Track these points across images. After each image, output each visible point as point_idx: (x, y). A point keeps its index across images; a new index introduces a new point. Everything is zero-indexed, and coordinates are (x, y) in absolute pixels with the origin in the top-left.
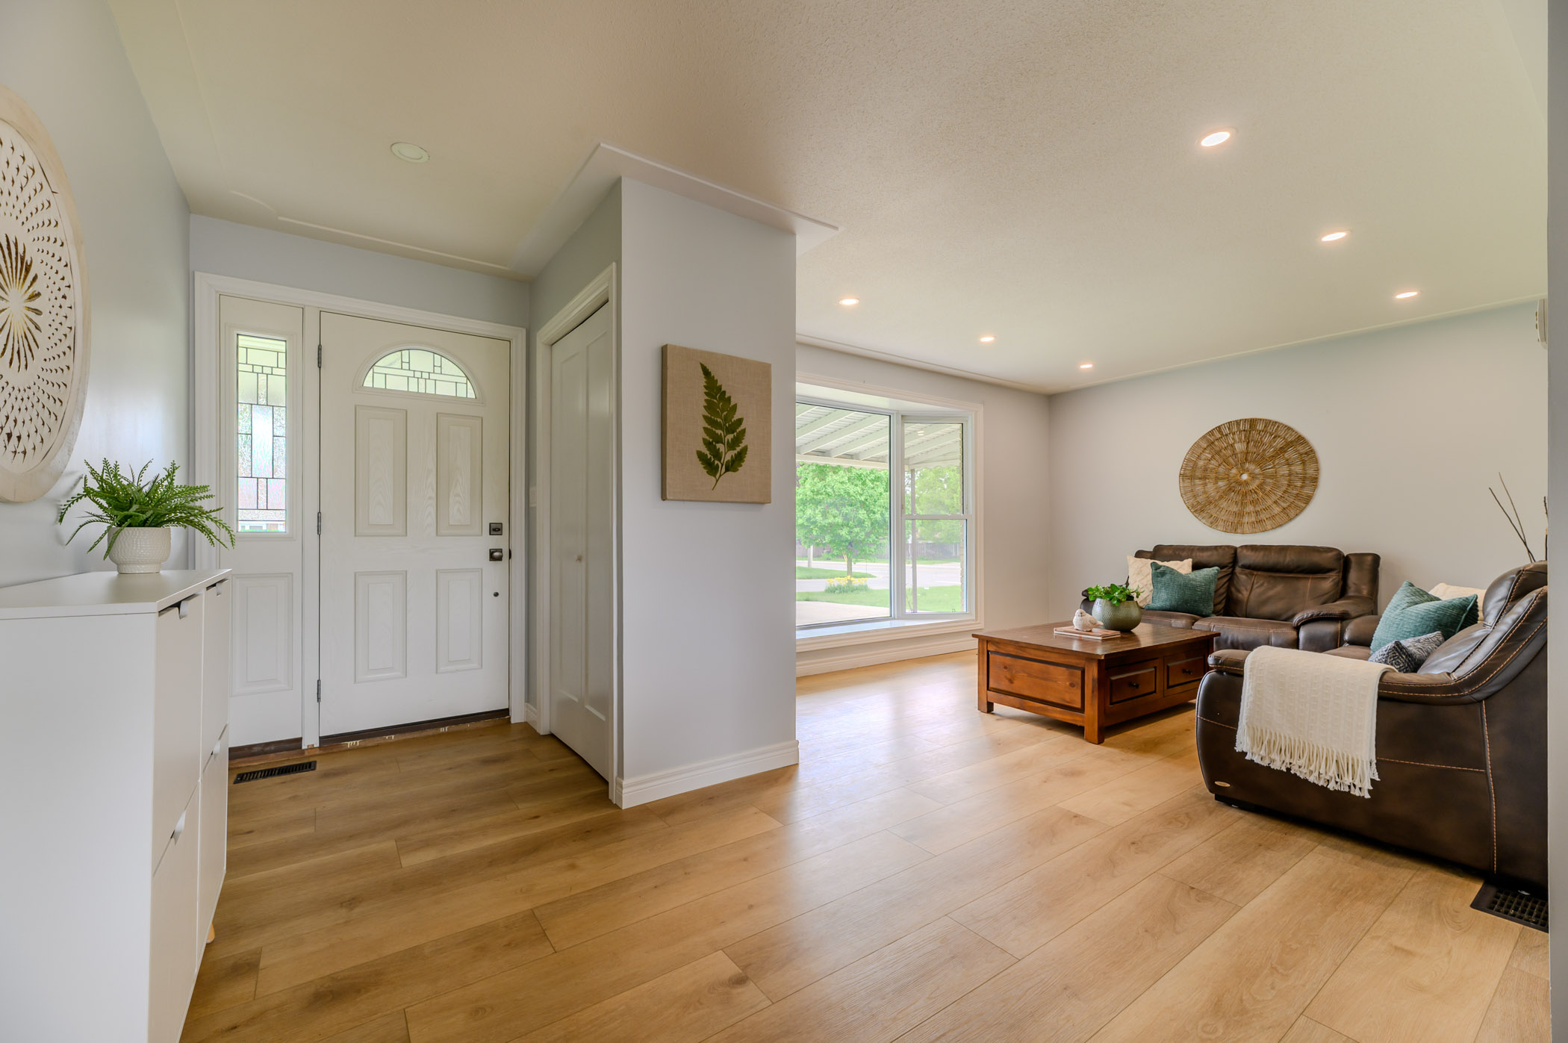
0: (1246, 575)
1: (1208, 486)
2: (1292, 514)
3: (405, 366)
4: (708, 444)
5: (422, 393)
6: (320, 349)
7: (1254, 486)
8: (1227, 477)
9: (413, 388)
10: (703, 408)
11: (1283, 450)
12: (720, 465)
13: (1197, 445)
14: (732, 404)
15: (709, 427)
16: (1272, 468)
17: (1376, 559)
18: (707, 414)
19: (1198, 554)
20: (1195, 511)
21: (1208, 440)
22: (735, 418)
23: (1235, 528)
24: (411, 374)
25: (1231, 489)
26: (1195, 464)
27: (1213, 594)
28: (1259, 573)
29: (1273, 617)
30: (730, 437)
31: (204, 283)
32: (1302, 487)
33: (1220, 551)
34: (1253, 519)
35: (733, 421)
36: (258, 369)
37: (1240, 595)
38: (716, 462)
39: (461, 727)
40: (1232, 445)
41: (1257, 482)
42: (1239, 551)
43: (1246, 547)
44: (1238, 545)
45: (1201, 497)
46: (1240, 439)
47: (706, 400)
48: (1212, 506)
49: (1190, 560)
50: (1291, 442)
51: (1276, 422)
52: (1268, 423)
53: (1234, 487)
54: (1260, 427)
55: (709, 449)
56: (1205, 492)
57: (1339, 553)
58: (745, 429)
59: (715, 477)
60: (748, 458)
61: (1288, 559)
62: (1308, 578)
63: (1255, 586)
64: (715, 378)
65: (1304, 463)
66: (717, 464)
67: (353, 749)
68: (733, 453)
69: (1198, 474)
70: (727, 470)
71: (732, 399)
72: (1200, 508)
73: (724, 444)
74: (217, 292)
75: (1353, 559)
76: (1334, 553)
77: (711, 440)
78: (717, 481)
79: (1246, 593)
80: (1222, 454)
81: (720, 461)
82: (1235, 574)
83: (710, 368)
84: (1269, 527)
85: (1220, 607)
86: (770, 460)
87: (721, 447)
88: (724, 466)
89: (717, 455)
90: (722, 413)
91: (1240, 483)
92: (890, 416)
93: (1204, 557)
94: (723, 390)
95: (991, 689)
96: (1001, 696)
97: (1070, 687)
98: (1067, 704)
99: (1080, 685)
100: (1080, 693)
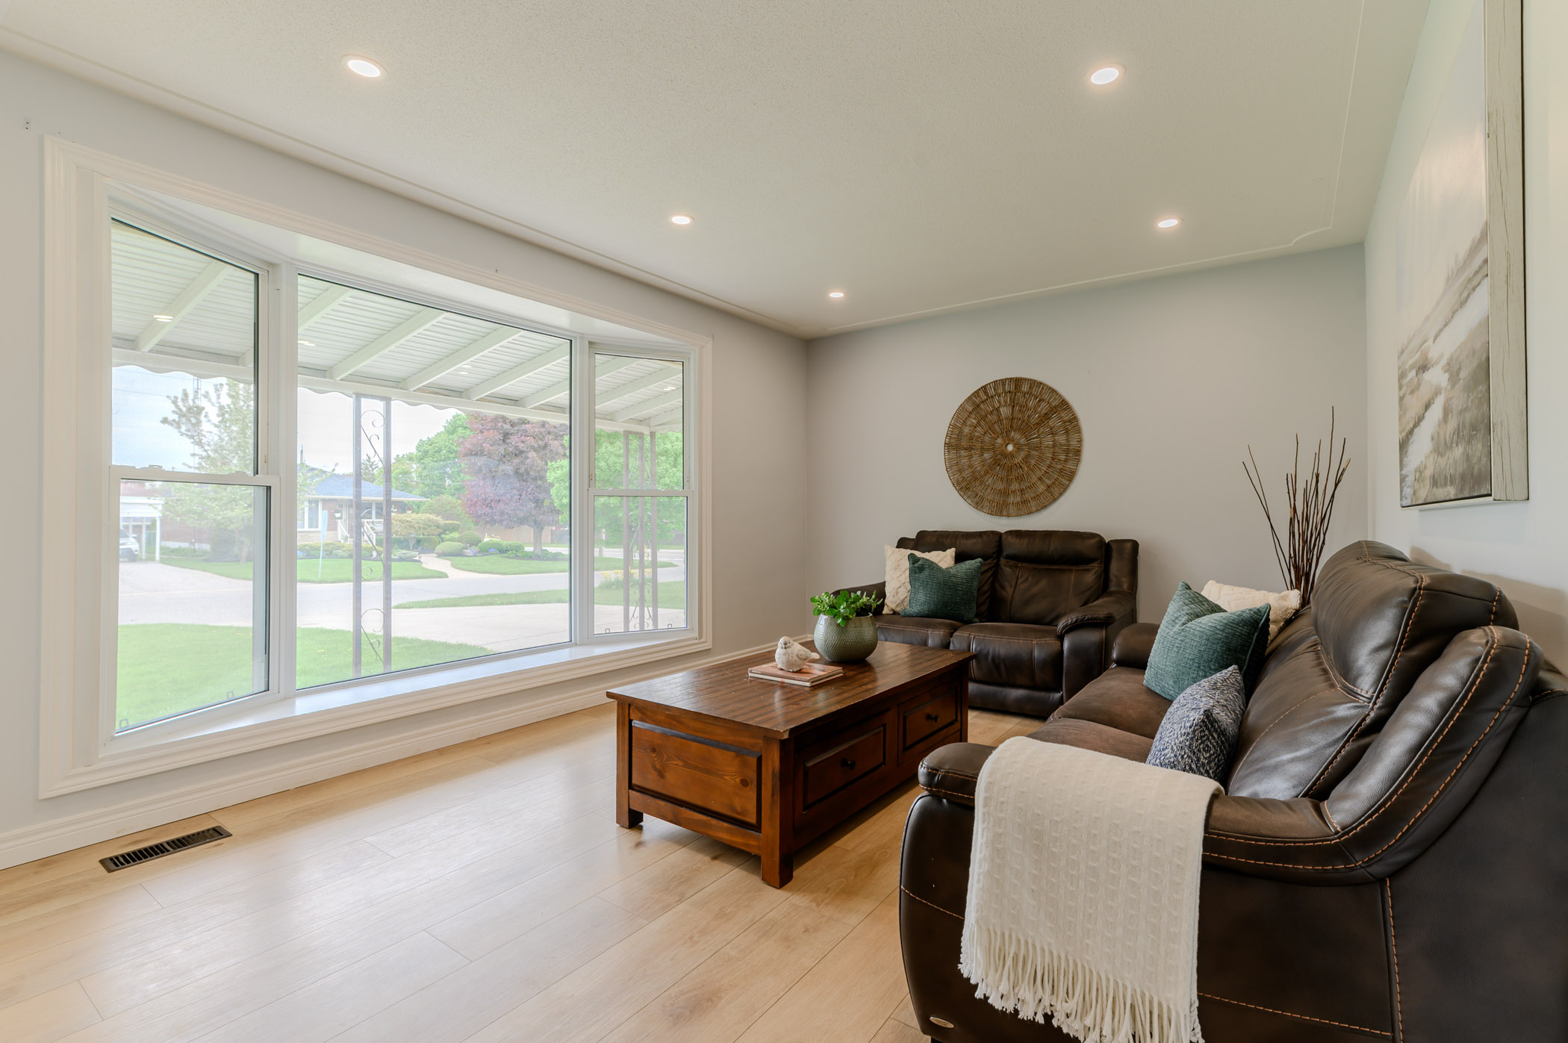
0: (1010, 567)
1: (974, 459)
2: (1056, 494)
7: (1018, 459)
8: (993, 448)
11: (1047, 417)
13: (962, 407)
16: (1036, 438)
17: (1135, 545)
19: (962, 542)
20: (961, 489)
21: (974, 403)
23: (999, 510)
25: (996, 462)
26: (961, 431)
27: (975, 594)
28: (1025, 565)
29: (1037, 620)
32: (1066, 461)
33: (985, 538)
34: (1019, 499)
37: (1004, 593)
40: (998, 409)
41: (1023, 454)
42: (1004, 537)
43: (1010, 532)
44: (1002, 530)
45: (967, 472)
46: (1006, 402)
48: (977, 483)
49: (953, 550)
50: (1055, 407)
51: (1041, 383)
52: (1033, 383)
53: (1000, 460)
54: (1025, 388)
56: (970, 466)
57: (1101, 539)
61: (1052, 548)
62: (1071, 570)
63: (1020, 581)
65: (1067, 432)
69: (964, 443)
72: (967, 485)
75: (1114, 547)
76: (1096, 539)
79: (1010, 590)
80: (988, 420)
82: (1000, 565)
84: (1034, 509)
85: (984, 608)
91: (1005, 455)
92: (571, 341)
93: (969, 545)
95: (636, 788)
96: (650, 800)
97: (741, 786)
98: (738, 816)
99: (756, 783)
100: (755, 797)
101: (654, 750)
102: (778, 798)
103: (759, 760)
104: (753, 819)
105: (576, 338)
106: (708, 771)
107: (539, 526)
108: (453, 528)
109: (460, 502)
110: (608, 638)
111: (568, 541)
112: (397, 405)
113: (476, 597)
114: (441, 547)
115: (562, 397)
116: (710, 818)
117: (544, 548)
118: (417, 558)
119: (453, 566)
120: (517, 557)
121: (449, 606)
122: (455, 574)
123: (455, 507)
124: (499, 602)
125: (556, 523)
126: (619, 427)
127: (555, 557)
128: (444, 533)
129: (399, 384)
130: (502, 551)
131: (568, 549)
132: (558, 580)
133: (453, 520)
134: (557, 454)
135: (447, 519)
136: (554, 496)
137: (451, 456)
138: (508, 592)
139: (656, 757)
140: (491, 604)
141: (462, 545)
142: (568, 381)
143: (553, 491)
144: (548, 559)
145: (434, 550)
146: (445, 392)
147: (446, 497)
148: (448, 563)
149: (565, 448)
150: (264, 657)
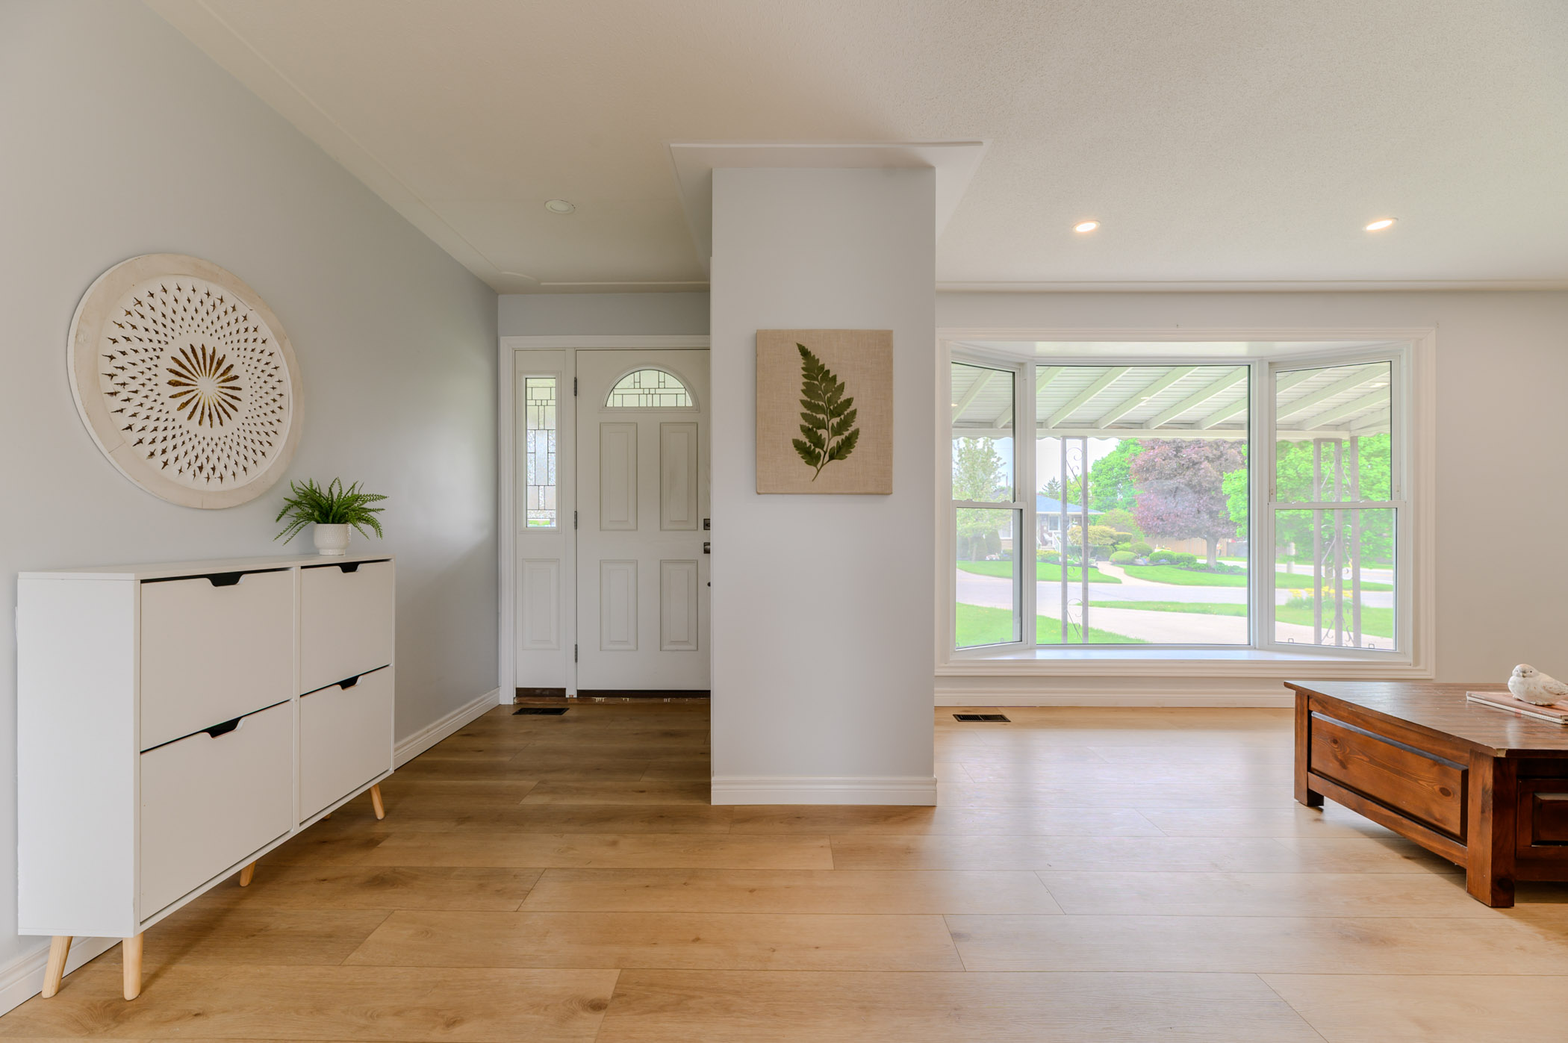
3: (637, 385)
4: (806, 431)
5: (650, 407)
6: (576, 381)
9: (643, 404)
10: (801, 393)
12: (822, 453)
14: (838, 383)
15: (808, 412)
18: (805, 398)
22: (843, 398)
24: (641, 391)
30: (835, 421)
31: (506, 344)
35: (839, 402)
36: (539, 403)
38: (817, 450)
39: (681, 700)
47: (804, 384)
55: (808, 437)
58: (856, 410)
59: (816, 466)
60: (859, 444)
64: (816, 358)
66: (819, 452)
67: (600, 704)
68: (839, 438)
70: (832, 458)
71: (838, 379)
73: (828, 430)
74: (513, 349)
77: (810, 426)
78: (818, 471)
81: (822, 449)
83: (809, 347)
86: (890, 444)
87: (823, 433)
88: (827, 455)
89: (819, 442)
90: (825, 395)
92: (1249, 366)
94: (826, 369)
95: (1316, 772)
96: (1330, 785)
97: (1441, 794)
98: (1435, 823)
99: (1460, 795)
100: (1459, 809)
101: (1335, 742)
102: (1490, 815)
103: (1465, 774)
104: (1456, 830)
105: (1254, 362)
106: (1399, 773)
107: (1213, 538)
108: (1125, 539)
109: (1132, 515)
110: (1291, 647)
111: (1246, 554)
112: (1091, 441)
113: (1149, 603)
114: (1114, 556)
115: (1241, 415)
116: (1401, 817)
117: (1218, 561)
118: (1094, 565)
119: (1127, 573)
120: (1188, 568)
121: (1125, 608)
122: (1129, 582)
123: (1127, 520)
124: (1172, 609)
125: (1232, 535)
126: (1309, 435)
127: (1232, 571)
128: (1118, 544)
129: (1092, 425)
130: (1173, 561)
131: (1246, 563)
132: (1237, 594)
133: (1124, 531)
134: (1234, 462)
135: (1120, 531)
136: (1230, 509)
137: (1123, 472)
138: (1181, 601)
139: (1337, 748)
140: (1164, 610)
141: (1134, 554)
142: (1247, 399)
143: (1229, 503)
144: (1223, 572)
145: (1109, 557)
146: (1128, 426)
147: (1119, 511)
148: (1122, 570)
149: (1242, 456)
150: (1019, 618)
